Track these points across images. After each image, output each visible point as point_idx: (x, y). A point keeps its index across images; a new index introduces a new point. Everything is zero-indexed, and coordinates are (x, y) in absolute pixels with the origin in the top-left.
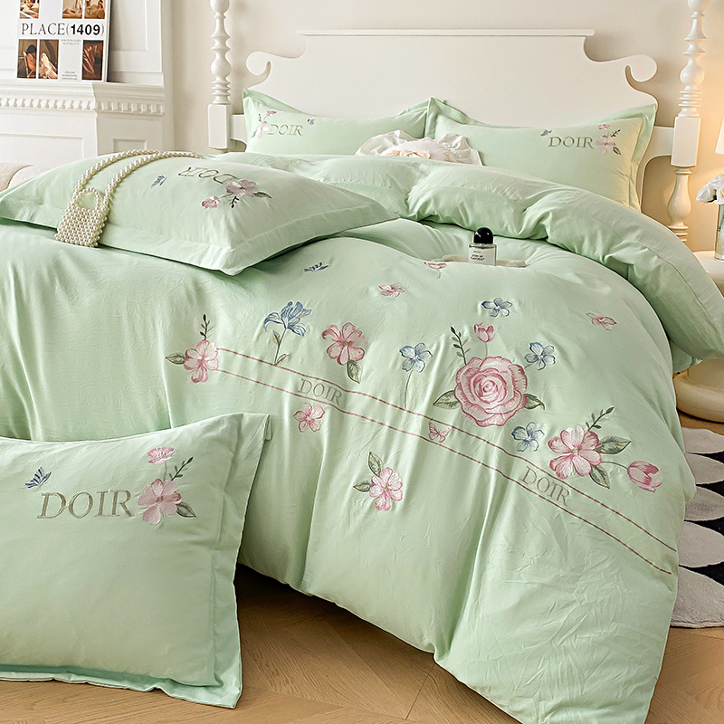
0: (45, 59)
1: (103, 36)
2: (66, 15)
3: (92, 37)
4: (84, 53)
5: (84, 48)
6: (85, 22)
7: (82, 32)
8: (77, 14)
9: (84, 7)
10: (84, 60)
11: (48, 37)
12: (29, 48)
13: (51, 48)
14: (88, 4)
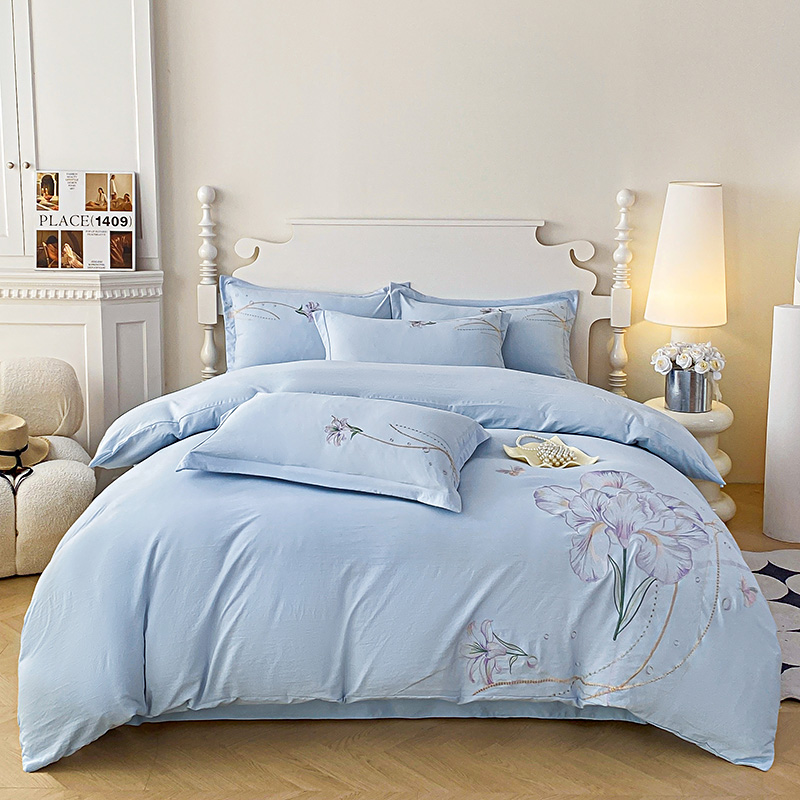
0: (68, 249)
1: (131, 228)
2: (89, 207)
3: (119, 228)
4: (112, 244)
5: (112, 238)
6: (111, 214)
7: (108, 223)
8: (102, 206)
9: (109, 201)
10: (111, 250)
11: (70, 228)
12: (49, 239)
13: (75, 239)
14: (113, 197)
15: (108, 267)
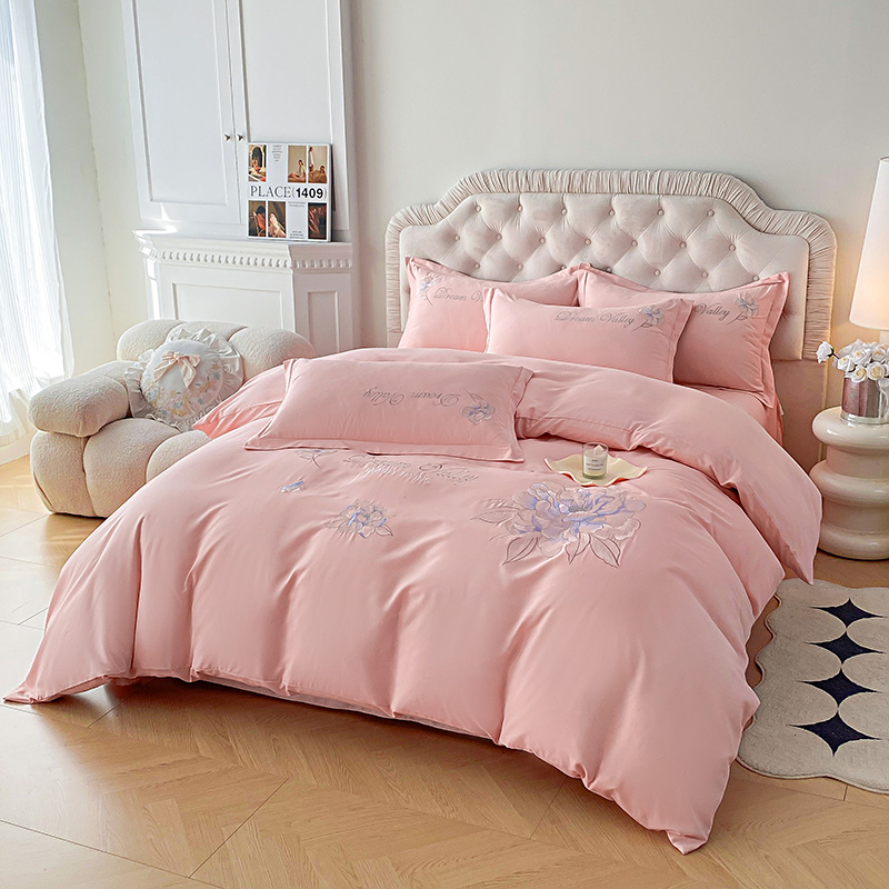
0: (274, 219)
1: (326, 200)
2: (291, 179)
3: (316, 200)
4: (309, 215)
5: (309, 210)
6: (309, 186)
7: (306, 195)
8: (301, 178)
9: (307, 172)
10: (309, 222)
11: (275, 199)
12: (258, 209)
13: (279, 209)
14: (311, 169)
15: (307, 239)
